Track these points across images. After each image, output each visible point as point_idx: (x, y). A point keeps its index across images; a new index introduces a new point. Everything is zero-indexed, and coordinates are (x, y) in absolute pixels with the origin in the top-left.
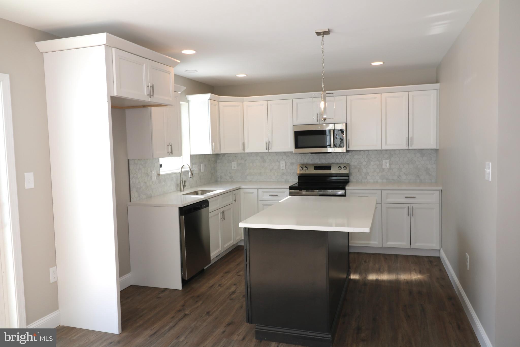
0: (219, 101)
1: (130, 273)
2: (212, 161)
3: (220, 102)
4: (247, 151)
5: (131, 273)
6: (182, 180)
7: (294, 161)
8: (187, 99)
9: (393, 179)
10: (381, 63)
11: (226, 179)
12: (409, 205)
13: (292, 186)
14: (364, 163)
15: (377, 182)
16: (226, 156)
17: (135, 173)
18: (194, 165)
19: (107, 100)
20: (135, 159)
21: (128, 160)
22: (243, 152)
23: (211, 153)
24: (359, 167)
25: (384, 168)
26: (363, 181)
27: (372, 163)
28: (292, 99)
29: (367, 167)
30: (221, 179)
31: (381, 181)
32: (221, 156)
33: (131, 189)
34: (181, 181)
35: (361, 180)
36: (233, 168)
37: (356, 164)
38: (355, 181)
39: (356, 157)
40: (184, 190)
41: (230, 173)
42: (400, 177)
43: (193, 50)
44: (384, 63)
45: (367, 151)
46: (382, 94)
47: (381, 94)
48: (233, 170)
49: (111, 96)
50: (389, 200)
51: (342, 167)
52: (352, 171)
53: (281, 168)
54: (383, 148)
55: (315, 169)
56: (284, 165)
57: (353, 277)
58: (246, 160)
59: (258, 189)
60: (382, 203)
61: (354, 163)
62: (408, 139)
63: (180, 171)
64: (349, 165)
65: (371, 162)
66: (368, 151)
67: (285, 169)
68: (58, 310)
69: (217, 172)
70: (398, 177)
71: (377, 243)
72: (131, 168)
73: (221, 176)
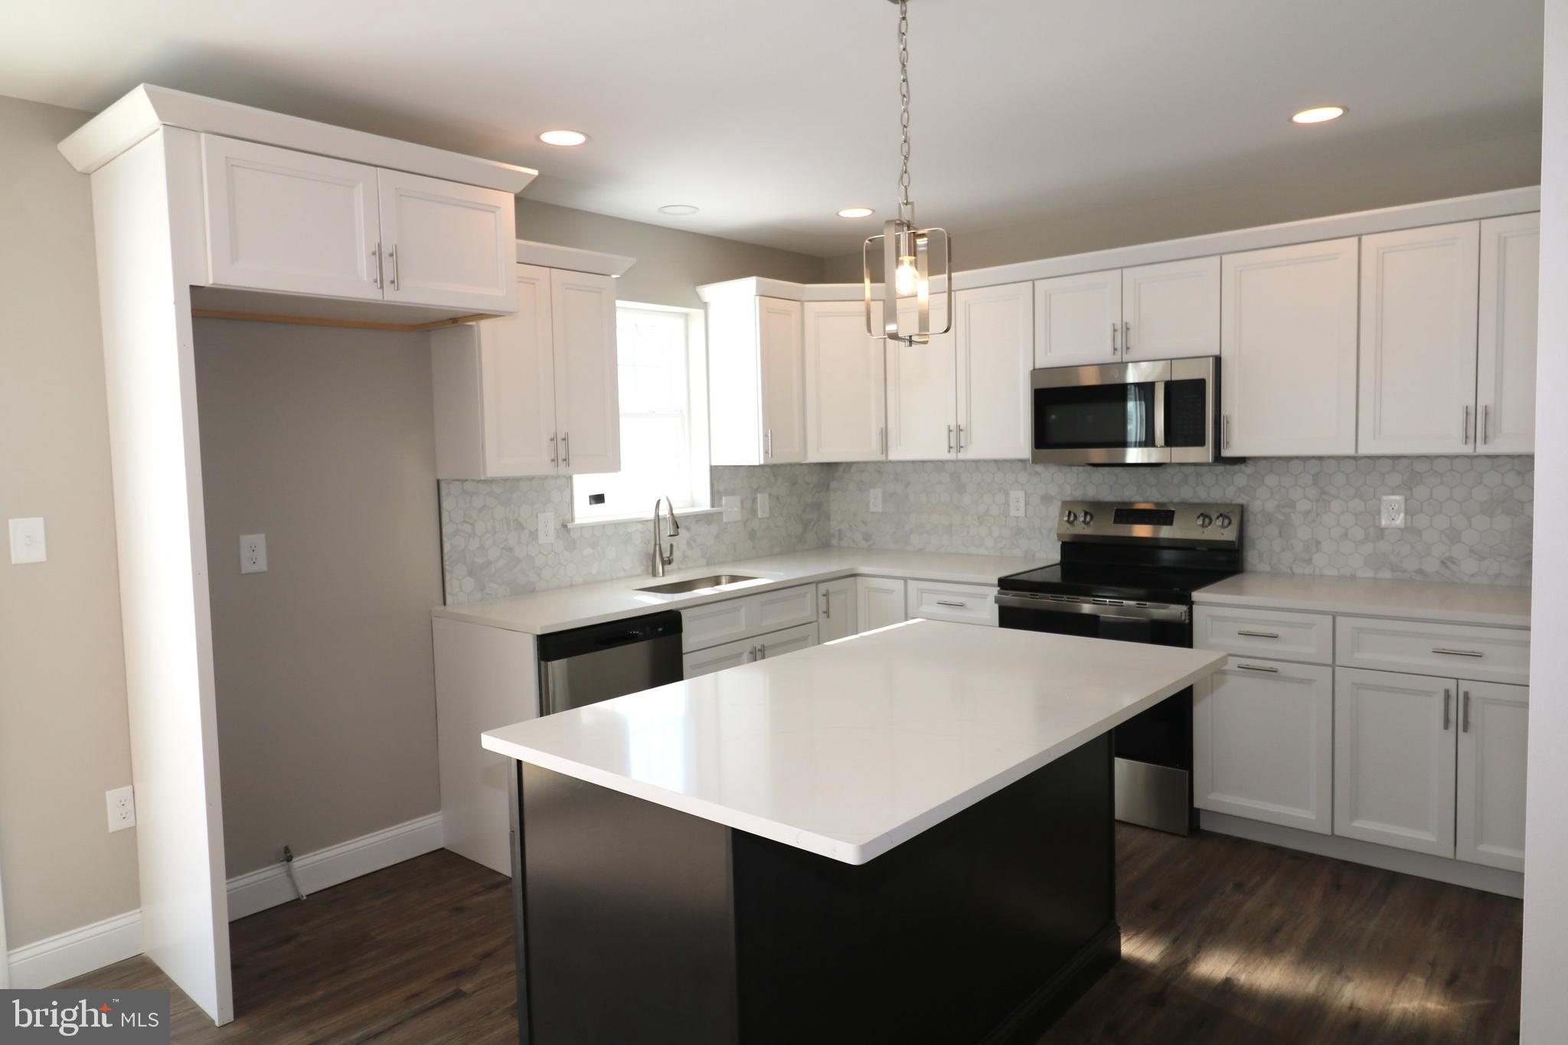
0: (802, 299)
1: (438, 813)
2: (808, 484)
3: (806, 304)
4: (893, 456)
5: (440, 812)
6: (658, 542)
7: (1053, 490)
8: (698, 297)
9: (1420, 572)
10: (1332, 113)
11: (854, 541)
12: (1451, 685)
13: (1012, 578)
14: (1303, 506)
15: (1353, 577)
16: (854, 469)
17: (465, 522)
18: (723, 498)
19: (173, 300)
20: (466, 480)
21: (438, 482)
22: (882, 458)
23: (762, 462)
24: (1281, 517)
25: (1384, 522)
26: (1297, 570)
27: (1336, 506)
28: (1033, 281)
29: (1313, 521)
30: (840, 539)
31: (1369, 574)
32: (841, 469)
33: (447, 567)
34: (655, 544)
35: (1291, 568)
36: (872, 509)
37: (1270, 506)
38: (1267, 568)
39: (1271, 480)
40: (665, 573)
41: (864, 523)
42: (1450, 565)
43: (572, 131)
44: (1346, 109)
45: (1313, 461)
46: (1364, 238)
47: (1360, 240)
48: (873, 513)
49: (192, 287)
50: (1366, 656)
51: (1214, 517)
52: (1252, 531)
53: (1013, 513)
54: (1364, 450)
55: (1115, 522)
56: (1022, 503)
57: (1131, 947)
58: (908, 485)
59: (905, 580)
60: (1333, 665)
61: (1262, 501)
62: (1470, 415)
63: (651, 516)
64: (1242, 510)
65: (1329, 502)
66: (1320, 458)
67: (1024, 515)
68: (138, 910)
69: (829, 519)
70: (1442, 562)
71: (1314, 818)
72: (446, 505)
73: (840, 531)
